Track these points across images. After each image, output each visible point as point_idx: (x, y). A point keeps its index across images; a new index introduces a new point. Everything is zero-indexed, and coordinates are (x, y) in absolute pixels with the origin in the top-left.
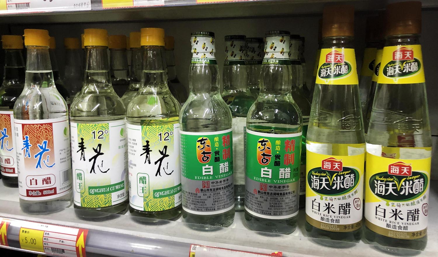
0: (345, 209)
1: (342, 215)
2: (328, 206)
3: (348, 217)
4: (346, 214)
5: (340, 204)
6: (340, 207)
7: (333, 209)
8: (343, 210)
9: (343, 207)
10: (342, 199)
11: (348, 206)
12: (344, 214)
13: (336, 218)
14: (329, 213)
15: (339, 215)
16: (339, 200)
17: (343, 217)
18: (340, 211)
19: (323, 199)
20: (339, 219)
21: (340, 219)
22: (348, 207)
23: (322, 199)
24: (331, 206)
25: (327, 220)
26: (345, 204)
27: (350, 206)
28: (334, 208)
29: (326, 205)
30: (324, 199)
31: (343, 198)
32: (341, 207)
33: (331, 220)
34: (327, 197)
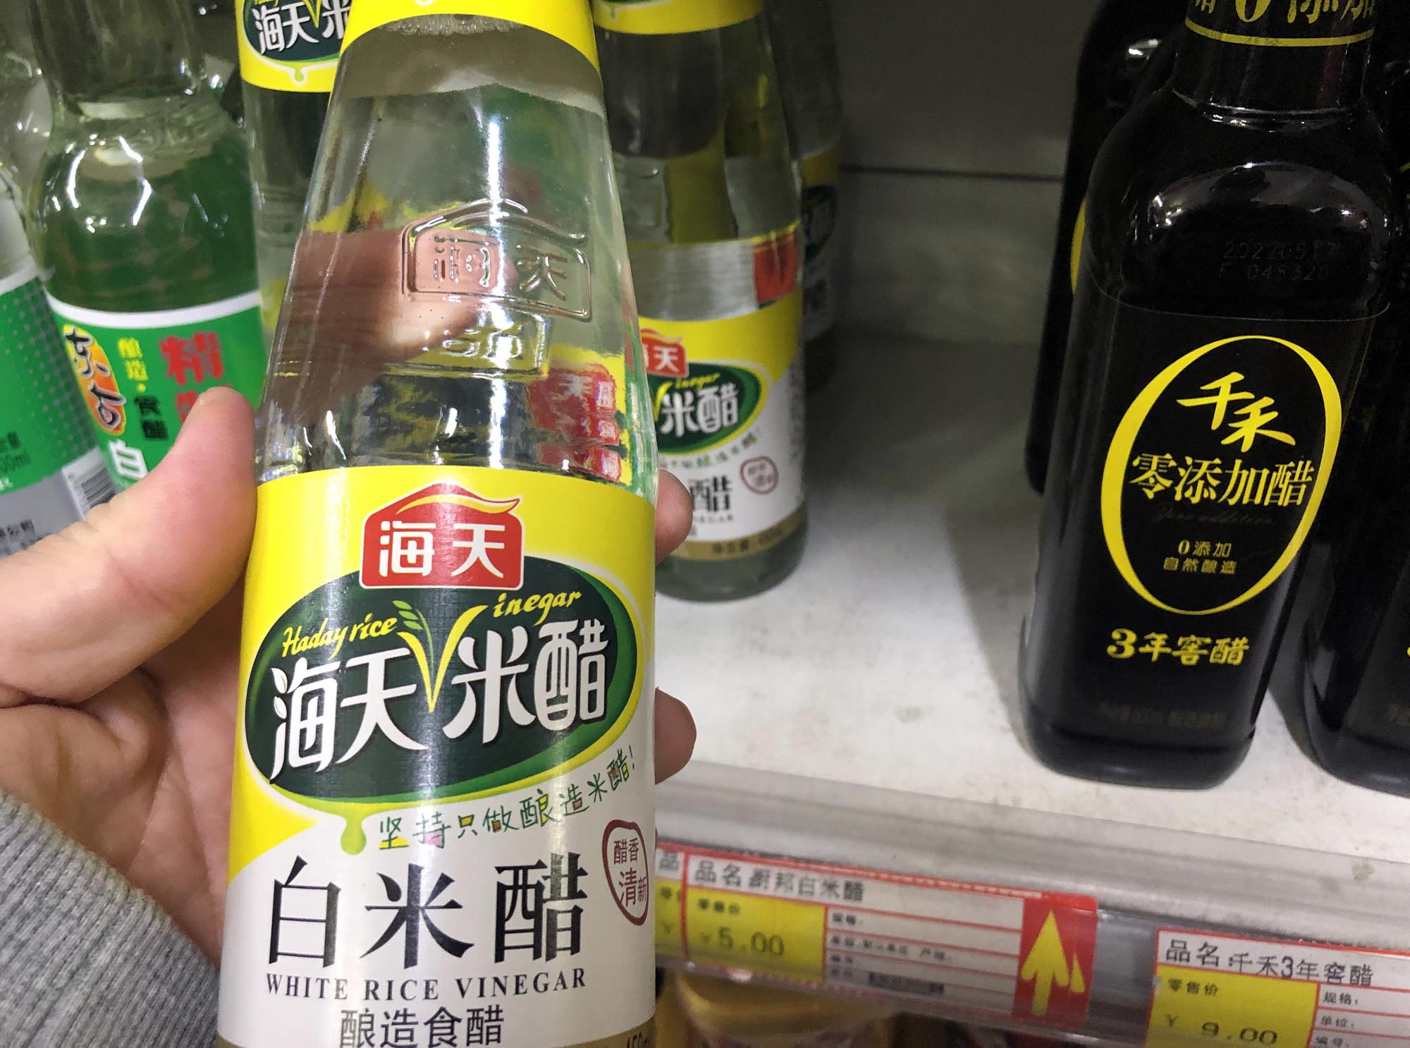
0: (546, 906)
1: (519, 961)
2: (403, 902)
3: (569, 981)
4: (551, 956)
5: (500, 870)
6: (501, 889)
7: (442, 920)
8: (527, 915)
9: (531, 893)
10: (516, 820)
11: (564, 882)
12: (537, 955)
13: (472, 1000)
14: (410, 960)
15: (500, 970)
16: (496, 828)
17: (529, 984)
18: (509, 926)
19: (364, 839)
20: (499, 999)
21: (507, 1002)
22: (564, 893)
23: (354, 842)
24: (435, 893)
25: (392, 1030)
26: (540, 865)
27: (582, 883)
28: (453, 905)
29: (392, 890)
30: (375, 838)
31: (525, 811)
32: (509, 894)
33: (431, 1021)
34: (394, 815)
